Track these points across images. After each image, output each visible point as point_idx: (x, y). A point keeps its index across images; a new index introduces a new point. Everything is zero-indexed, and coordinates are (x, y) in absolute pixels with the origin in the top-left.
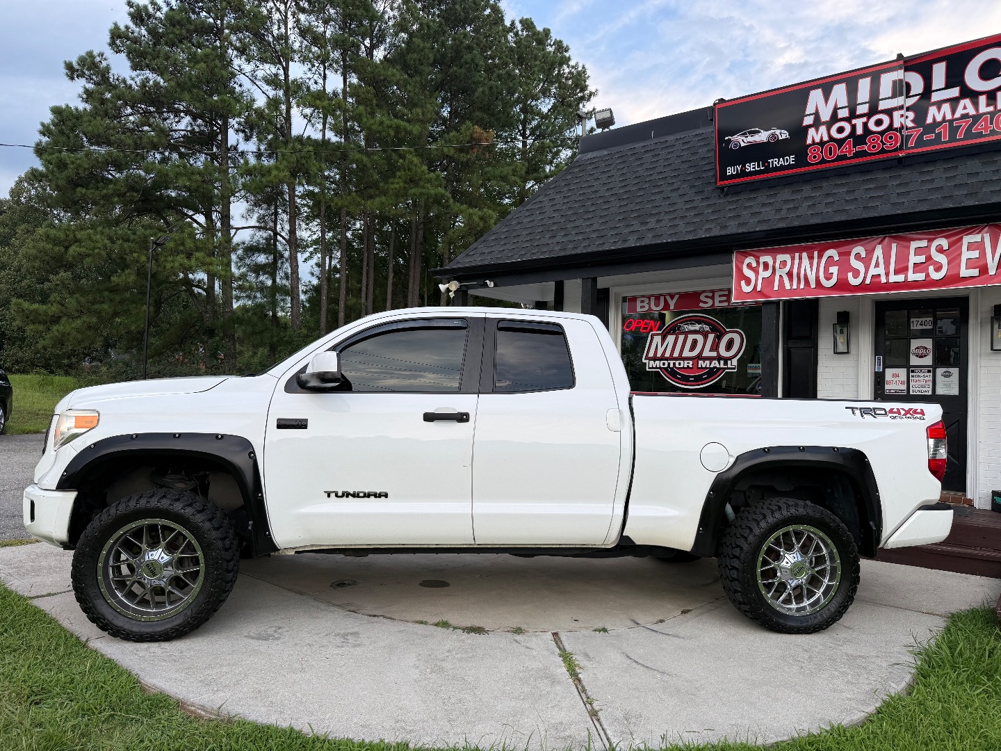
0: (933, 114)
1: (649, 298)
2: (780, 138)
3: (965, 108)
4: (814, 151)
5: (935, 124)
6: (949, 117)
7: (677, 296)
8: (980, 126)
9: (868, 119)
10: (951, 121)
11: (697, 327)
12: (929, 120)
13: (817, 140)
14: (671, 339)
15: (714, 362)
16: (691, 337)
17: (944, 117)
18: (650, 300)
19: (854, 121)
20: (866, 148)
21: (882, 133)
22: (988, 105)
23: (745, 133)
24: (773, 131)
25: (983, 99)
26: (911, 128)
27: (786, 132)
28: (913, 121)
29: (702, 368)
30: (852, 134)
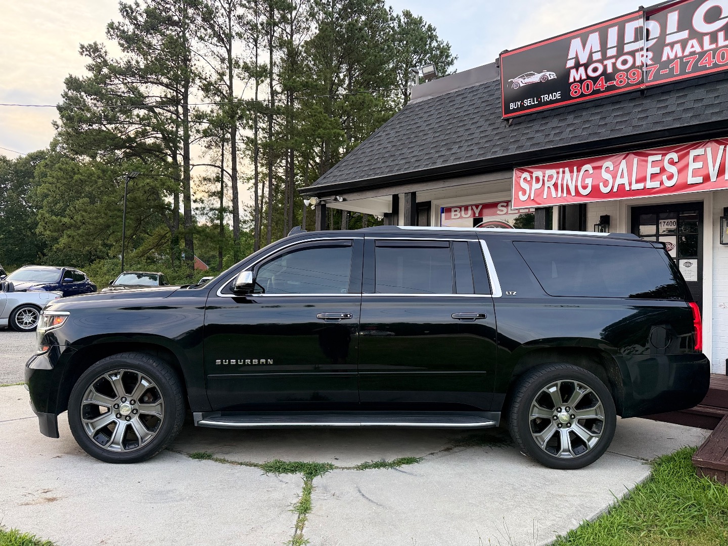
0: (667, 53)
2: (549, 79)
3: (693, 47)
4: (575, 87)
5: (669, 61)
6: (680, 54)
7: (480, 207)
8: (705, 61)
9: (616, 60)
10: (681, 58)
12: (664, 58)
13: (578, 79)
17: (676, 55)
18: (461, 210)
20: (615, 83)
21: (627, 71)
22: (711, 43)
23: (523, 76)
24: (544, 73)
25: (707, 39)
26: (650, 65)
27: (553, 73)
28: (651, 59)
30: (604, 73)
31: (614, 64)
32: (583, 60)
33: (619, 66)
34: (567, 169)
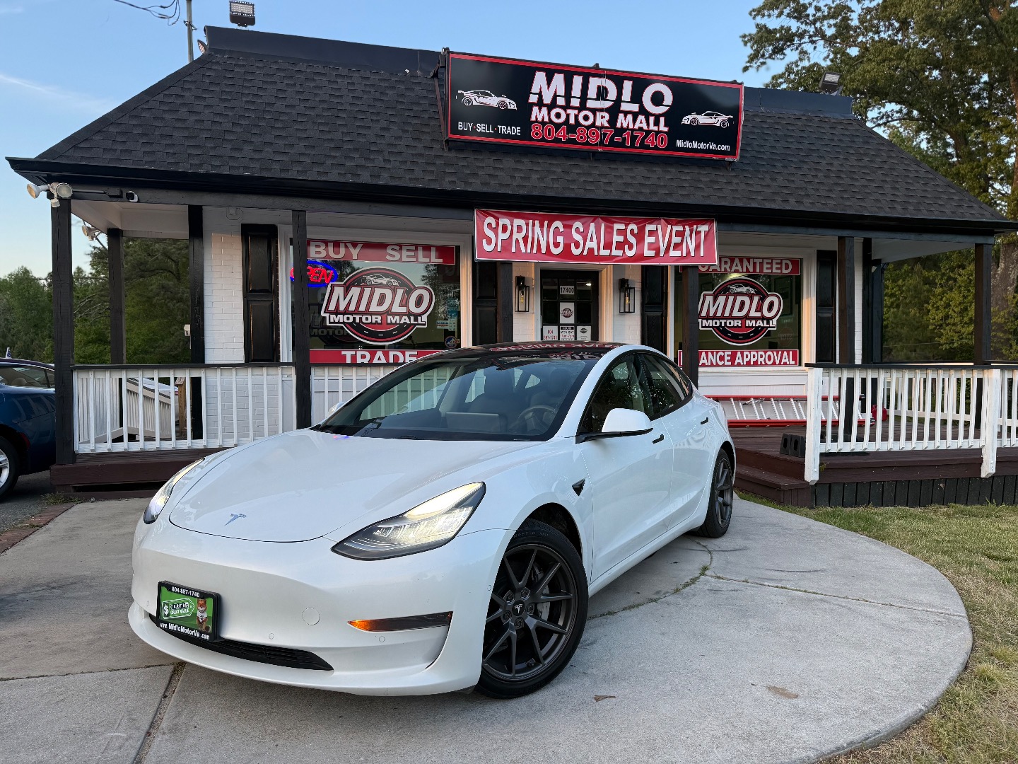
0: (622, 121)
1: (326, 243)
2: (509, 108)
3: (641, 123)
4: (537, 128)
5: (622, 130)
6: (631, 126)
7: (360, 246)
8: (648, 142)
9: (579, 112)
10: (633, 130)
11: (384, 281)
12: (619, 125)
13: (540, 119)
15: (404, 317)
16: (378, 291)
17: (628, 124)
18: (327, 246)
19: (569, 111)
20: (575, 137)
21: (588, 127)
22: (655, 125)
23: (478, 93)
24: (504, 99)
25: (652, 119)
26: (606, 127)
27: (514, 103)
28: (608, 122)
29: (391, 323)
30: (567, 122)
31: (576, 117)
32: (547, 100)
33: (581, 120)
34: (537, 222)
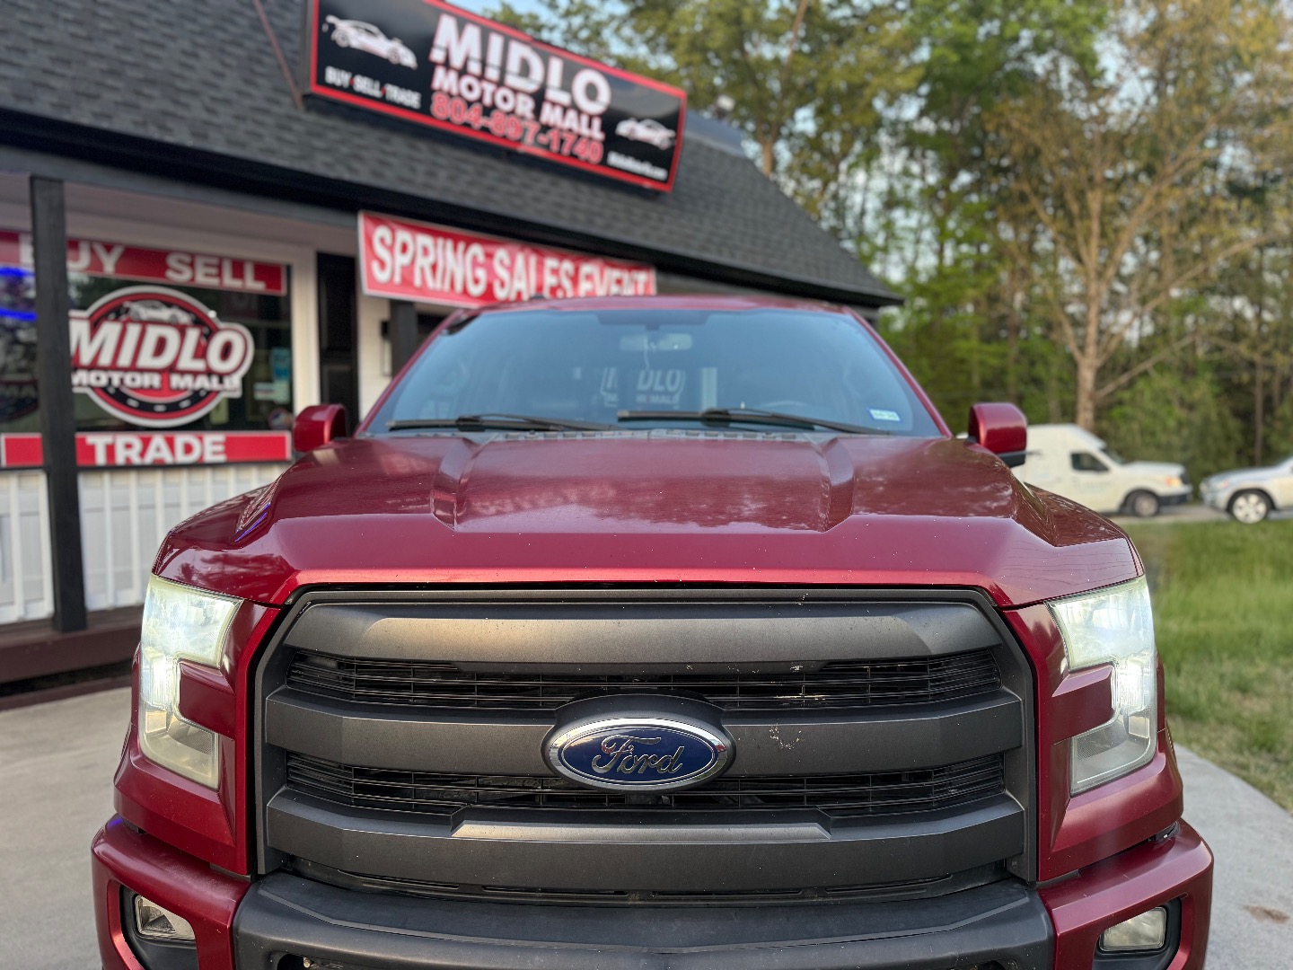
0: (550, 115)
2: (403, 62)
3: (571, 121)
4: (441, 100)
5: (546, 128)
6: (560, 124)
8: (579, 148)
9: (496, 90)
10: (561, 130)
11: (165, 314)
12: (544, 119)
13: (445, 88)
14: (110, 330)
15: (200, 379)
16: (153, 331)
17: (556, 122)
19: (484, 85)
20: (491, 124)
21: (507, 114)
22: (588, 128)
23: (359, 28)
24: (398, 47)
25: (584, 119)
26: (529, 119)
27: (412, 56)
28: (531, 111)
30: (480, 100)
31: (493, 94)
32: (457, 62)
33: (499, 102)
34: (450, 244)
